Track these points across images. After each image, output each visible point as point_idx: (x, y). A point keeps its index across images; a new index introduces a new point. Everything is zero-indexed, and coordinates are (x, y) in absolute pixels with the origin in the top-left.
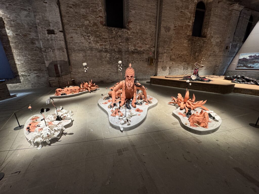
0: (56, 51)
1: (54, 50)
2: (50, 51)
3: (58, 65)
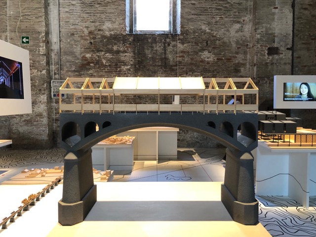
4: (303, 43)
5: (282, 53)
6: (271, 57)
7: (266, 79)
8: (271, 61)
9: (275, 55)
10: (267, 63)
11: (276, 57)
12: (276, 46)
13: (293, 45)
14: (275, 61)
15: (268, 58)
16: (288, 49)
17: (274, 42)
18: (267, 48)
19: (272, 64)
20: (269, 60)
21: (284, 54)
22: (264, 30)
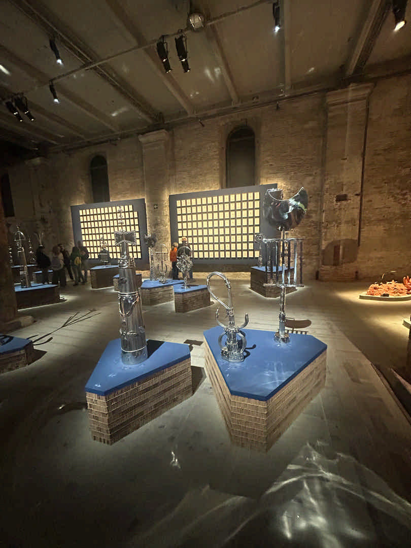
0: (342, 225)
2: (334, 225)
3: (341, 247)
4: (374, 188)
5: (350, 199)
6: (339, 203)
7: (334, 223)
8: (339, 206)
9: (343, 202)
10: (334, 209)
11: (344, 203)
12: (344, 193)
13: (362, 191)
14: (343, 207)
15: (336, 204)
16: (357, 195)
17: (342, 190)
18: (335, 196)
19: (340, 209)
20: (337, 206)
21: (352, 200)
22: (333, 180)
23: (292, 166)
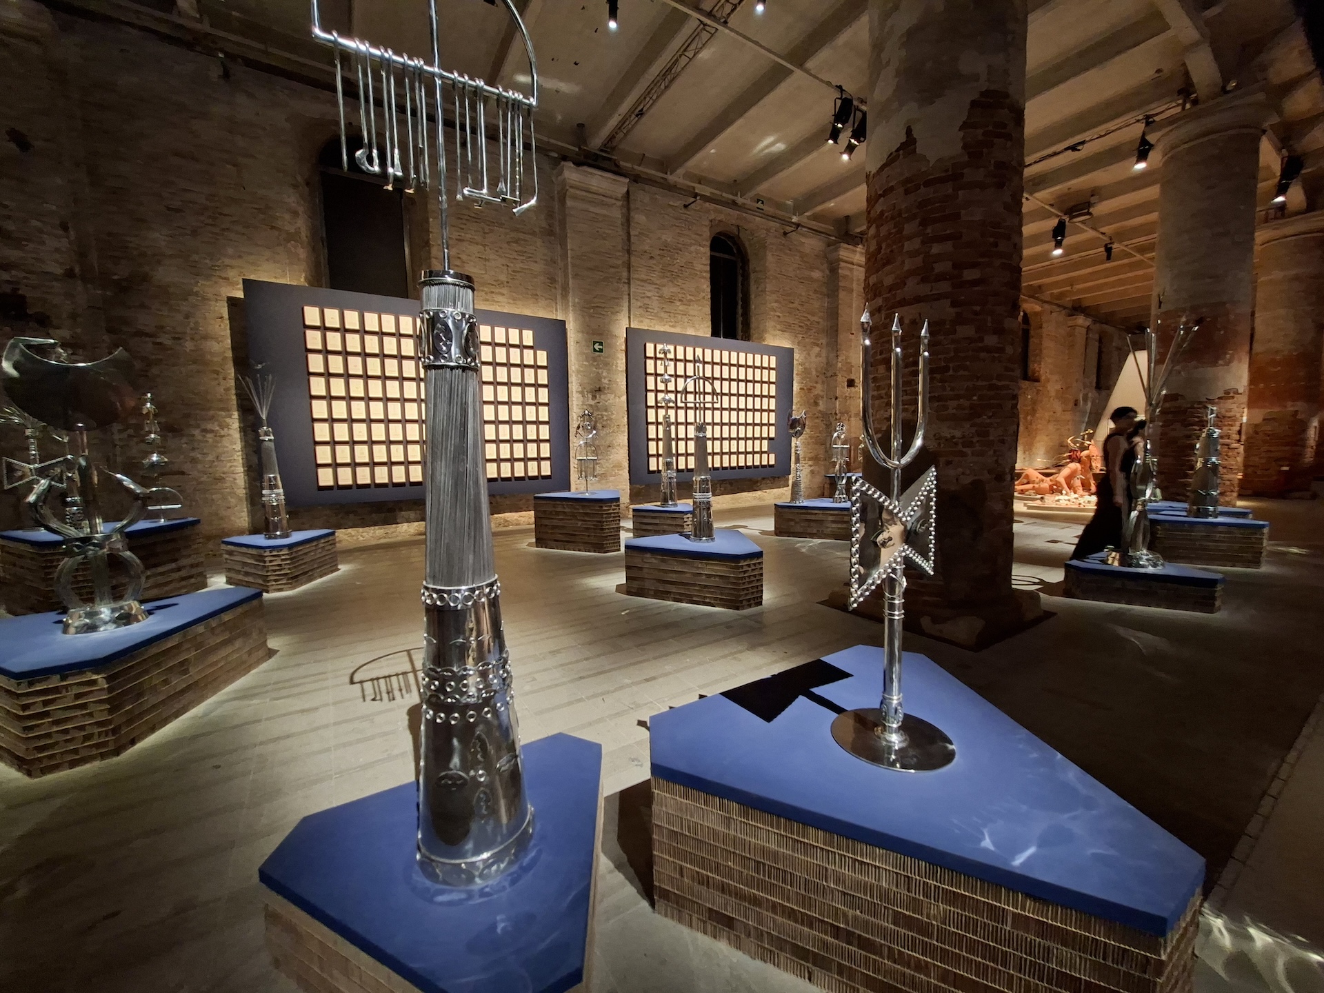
1: (850, 417)
23: (800, 326)
